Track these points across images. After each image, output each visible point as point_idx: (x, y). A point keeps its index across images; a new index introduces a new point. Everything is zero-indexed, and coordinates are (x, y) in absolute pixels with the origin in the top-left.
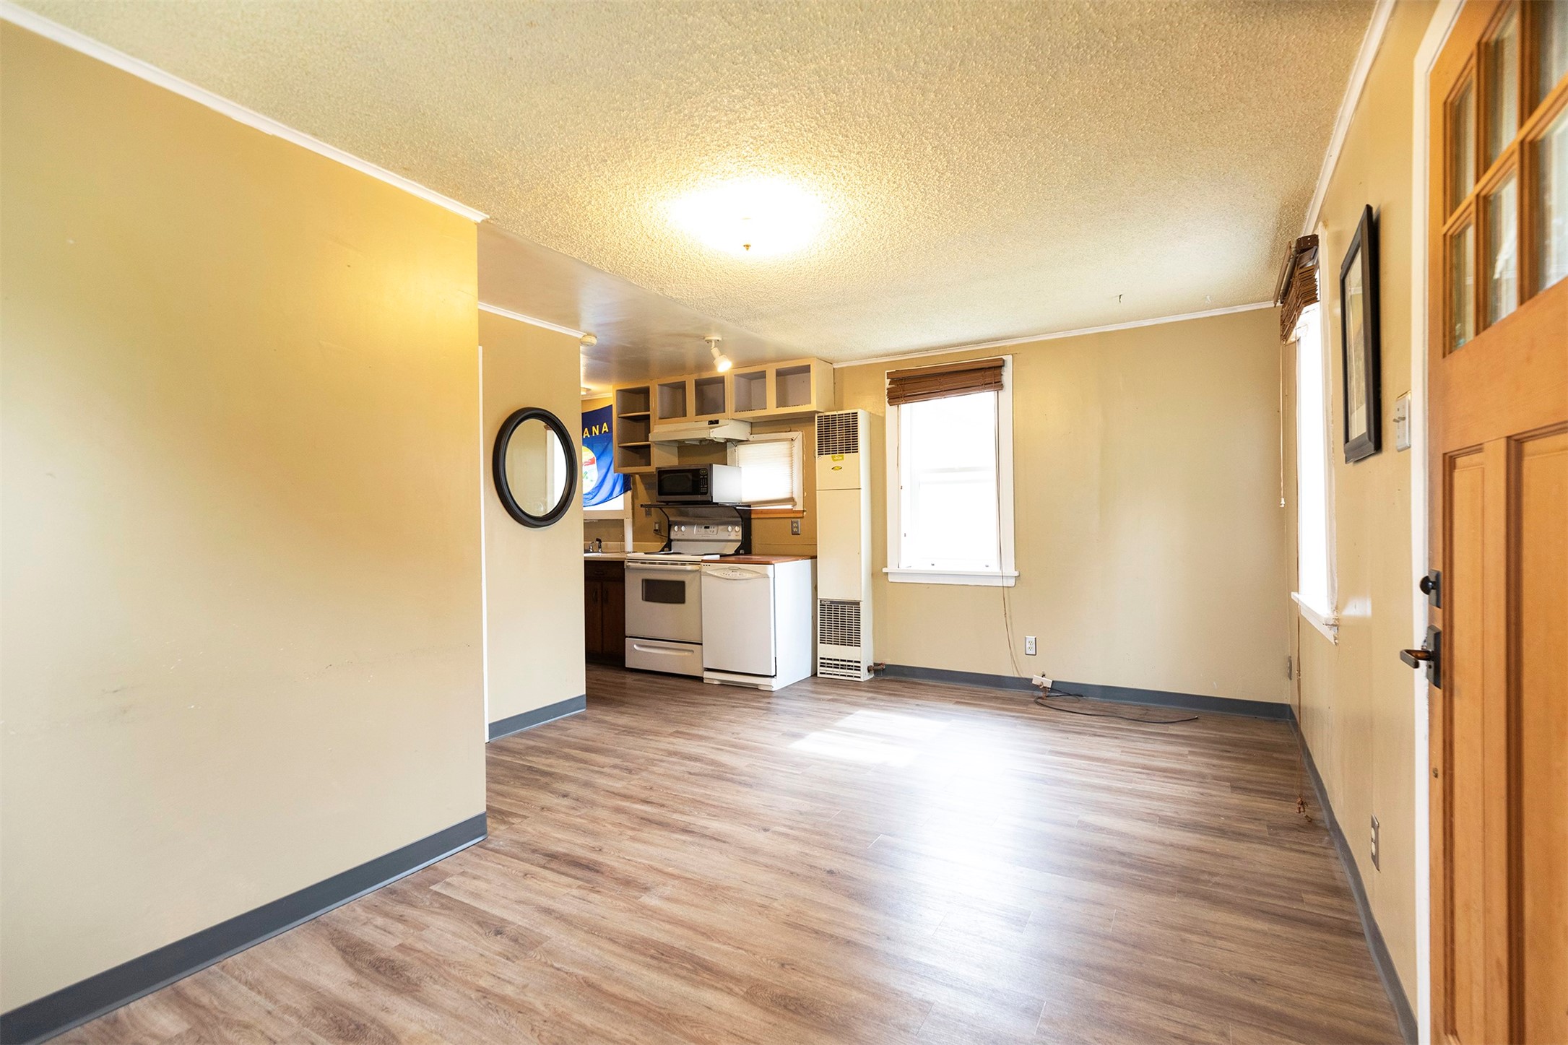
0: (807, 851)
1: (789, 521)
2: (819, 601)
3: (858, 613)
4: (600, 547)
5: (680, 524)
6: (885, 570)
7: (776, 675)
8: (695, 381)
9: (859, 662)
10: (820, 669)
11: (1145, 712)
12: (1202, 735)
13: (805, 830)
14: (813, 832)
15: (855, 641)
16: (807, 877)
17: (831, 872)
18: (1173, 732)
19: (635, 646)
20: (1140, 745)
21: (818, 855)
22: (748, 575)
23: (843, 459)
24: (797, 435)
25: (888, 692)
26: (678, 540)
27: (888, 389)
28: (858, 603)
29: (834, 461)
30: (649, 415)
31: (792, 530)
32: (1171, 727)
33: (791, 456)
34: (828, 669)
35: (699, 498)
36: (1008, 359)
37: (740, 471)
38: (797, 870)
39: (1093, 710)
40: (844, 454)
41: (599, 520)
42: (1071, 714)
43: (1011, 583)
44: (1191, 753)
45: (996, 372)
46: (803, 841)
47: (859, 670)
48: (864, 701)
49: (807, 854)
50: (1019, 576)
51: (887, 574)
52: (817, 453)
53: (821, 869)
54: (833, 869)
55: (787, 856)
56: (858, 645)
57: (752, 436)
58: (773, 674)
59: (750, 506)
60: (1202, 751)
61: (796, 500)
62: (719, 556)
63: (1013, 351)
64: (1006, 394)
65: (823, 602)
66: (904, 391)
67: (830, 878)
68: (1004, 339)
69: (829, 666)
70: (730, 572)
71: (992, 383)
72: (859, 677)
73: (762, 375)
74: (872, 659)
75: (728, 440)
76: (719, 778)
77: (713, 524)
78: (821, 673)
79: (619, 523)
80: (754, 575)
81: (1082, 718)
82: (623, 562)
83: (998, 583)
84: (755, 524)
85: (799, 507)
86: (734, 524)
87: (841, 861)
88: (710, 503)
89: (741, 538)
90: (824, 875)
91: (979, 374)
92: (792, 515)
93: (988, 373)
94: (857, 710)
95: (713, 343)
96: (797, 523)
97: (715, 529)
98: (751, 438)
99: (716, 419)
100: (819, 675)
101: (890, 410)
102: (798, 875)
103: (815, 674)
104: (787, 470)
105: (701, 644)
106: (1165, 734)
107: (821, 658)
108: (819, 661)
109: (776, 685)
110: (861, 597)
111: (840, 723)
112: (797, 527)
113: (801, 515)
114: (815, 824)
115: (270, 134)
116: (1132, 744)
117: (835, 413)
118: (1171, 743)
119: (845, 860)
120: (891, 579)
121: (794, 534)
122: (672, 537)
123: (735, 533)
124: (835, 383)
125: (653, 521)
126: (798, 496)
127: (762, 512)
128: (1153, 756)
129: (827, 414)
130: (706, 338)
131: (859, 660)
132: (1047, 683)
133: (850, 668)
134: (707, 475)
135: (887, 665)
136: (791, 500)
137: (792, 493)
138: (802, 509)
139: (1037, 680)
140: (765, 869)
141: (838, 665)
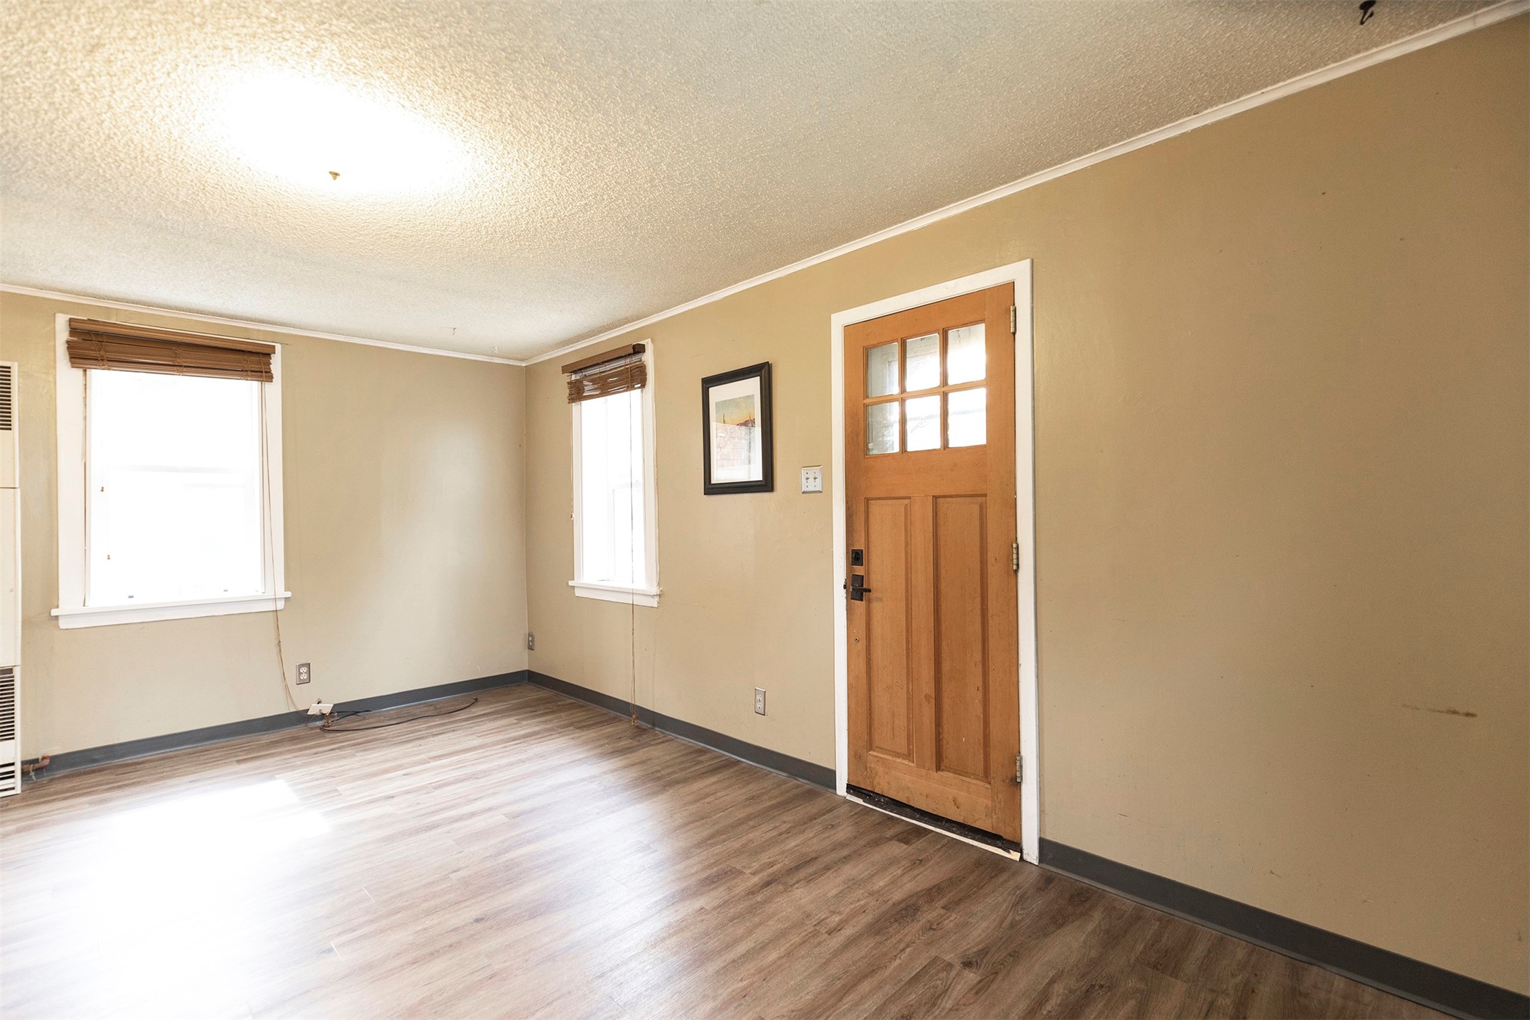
3: (11, 686)
9: (14, 764)
15: (7, 732)
27: (66, 342)
28: (12, 669)
36: (278, 347)
43: (281, 605)
45: (257, 358)
47: (14, 777)
51: (57, 617)
56: (12, 737)
64: (278, 387)
66: (104, 351)
68: (272, 324)
71: (250, 371)
72: (13, 788)
74: (21, 755)
93: (243, 357)
101: (71, 375)
110: (15, 660)
131: (12, 762)
132: (326, 708)
133: (3, 777)
135: (53, 757)
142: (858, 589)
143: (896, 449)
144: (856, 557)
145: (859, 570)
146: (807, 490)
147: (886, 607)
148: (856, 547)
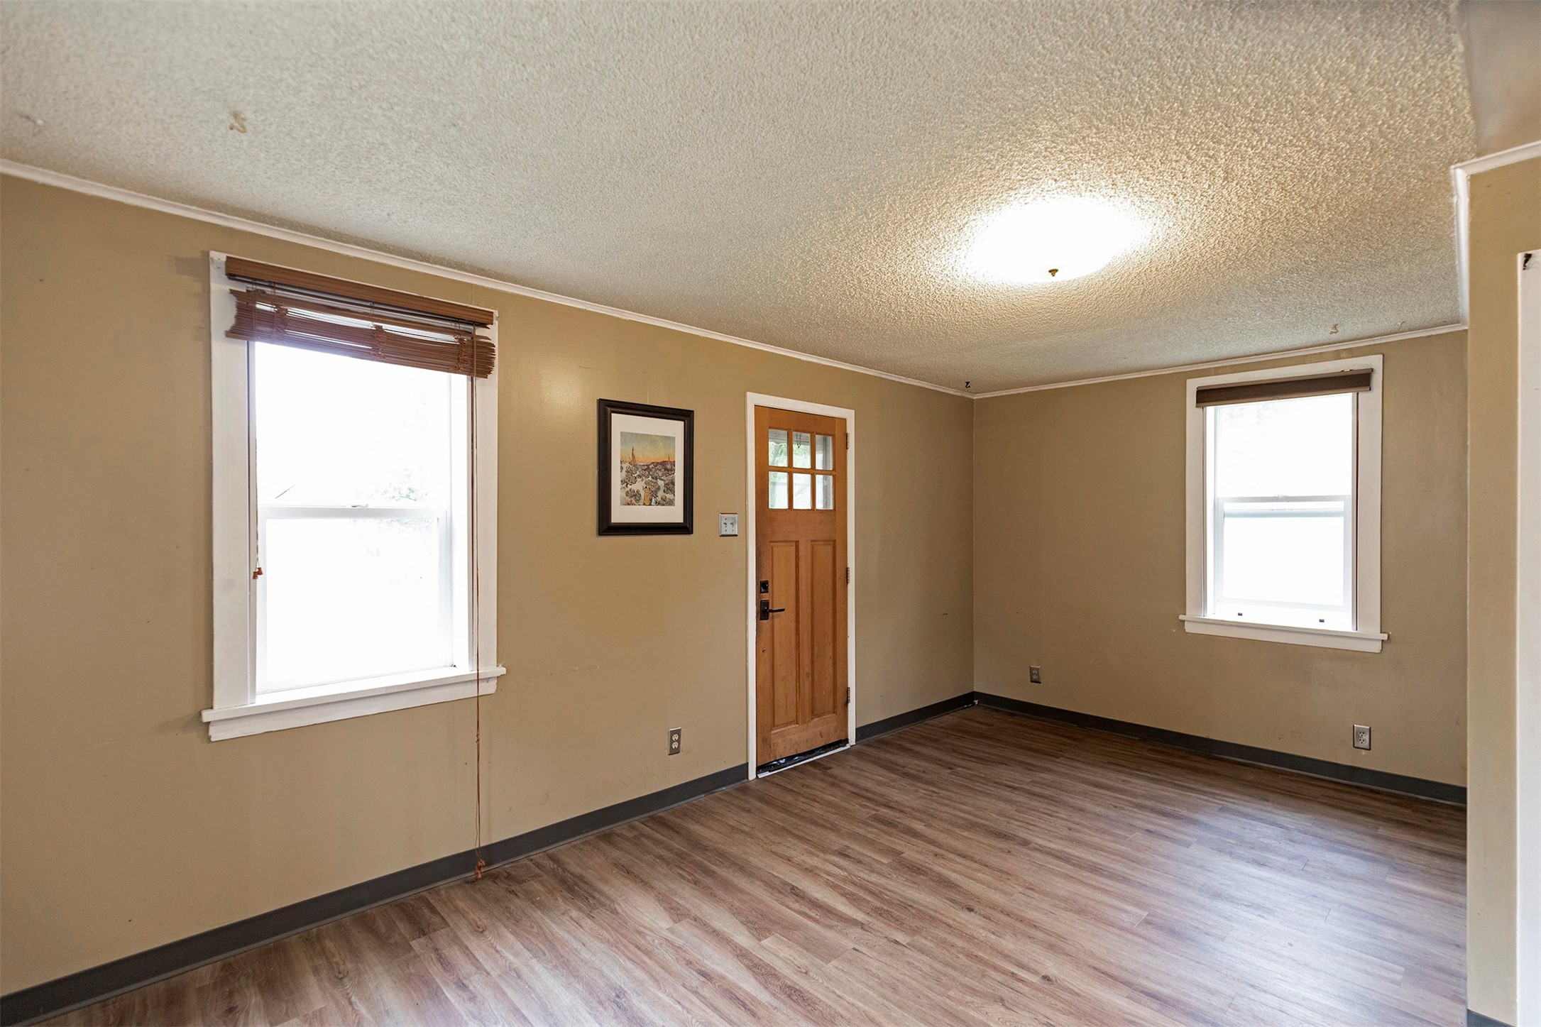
0: (993, 937)
13: (996, 968)
14: (986, 963)
16: (994, 909)
17: (970, 910)
21: (981, 931)
38: (1003, 917)
46: (998, 952)
49: (993, 933)
53: (980, 914)
54: (968, 913)
55: (1015, 935)
67: (972, 904)
87: (958, 919)
90: (977, 907)
102: (1002, 912)
114: (983, 976)
119: (954, 920)
140: (1036, 924)
142: (764, 612)
143: (785, 506)
144: (763, 586)
145: (766, 597)
146: (724, 533)
147: (783, 622)
148: (764, 579)
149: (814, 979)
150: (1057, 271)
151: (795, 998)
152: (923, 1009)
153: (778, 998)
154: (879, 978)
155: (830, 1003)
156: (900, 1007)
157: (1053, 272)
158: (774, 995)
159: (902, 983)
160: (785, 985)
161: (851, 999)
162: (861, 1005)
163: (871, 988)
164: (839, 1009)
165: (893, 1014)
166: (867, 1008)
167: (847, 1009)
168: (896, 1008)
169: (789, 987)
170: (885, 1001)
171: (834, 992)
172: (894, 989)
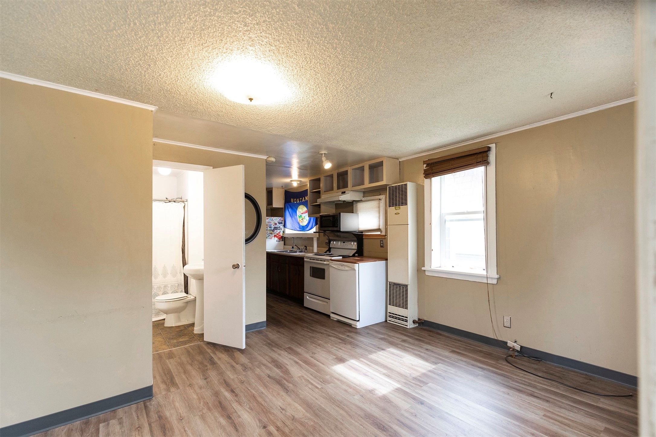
1: (379, 240)
2: (388, 282)
3: (407, 291)
4: (306, 250)
5: (334, 240)
6: (423, 269)
7: (359, 320)
8: (337, 173)
9: (407, 318)
10: (389, 318)
11: (587, 381)
12: (627, 413)
15: (405, 306)
18: (601, 405)
19: (307, 297)
20: (564, 413)
22: (347, 268)
23: (400, 209)
24: (382, 197)
25: (417, 337)
26: (334, 248)
27: (424, 170)
28: (407, 286)
29: (396, 210)
30: (320, 191)
31: (381, 245)
32: (602, 400)
33: (379, 207)
34: (392, 319)
35: (335, 229)
36: (493, 146)
37: (358, 216)
39: (545, 372)
40: (401, 206)
41: (308, 237)
42: (526, 373)
43: (495, 282)
44: (607, 430)
45: (485, 154)
47: (407, 322)
48: (398, 341)
50: (500, 278)
51: (425, 271)
52: (388, 206)
56: (406, 308)
57: (364, 198)
58: (358, 319)
59: (362, 232)
60: (617, 430)
61: (382, 230)
62: (341, 257)
63: (495, 141)
64: (492, 168)
65: (390, 283)
66: (432, 170)
68: (490, 135)
69: (393, 317)
70: (340, 266)
71: (481, 162)
72: (407, 326)
73: (362, 169)
74: (417, 316)
75: (354, 201)
76: (279, 382)
77: (346, 241)
78: (389, 320)
79: (312, 239)
80: (350, 269)
81: (531, 378)
82: (304, 258)
83: (485, 281)
84: (365, 242)
85: (383, 234)
86: (354, 241)
88: (339, 231)
89: (357, 248)
91: (473, 157)
92: (380, 237)
93: (479, 156)
94: (389, 348)
95: (323, 155)
96: (383, 241)
97: (347, 244)
98: (363, 199)
99: (344, 191)
100: (388, 321)
101: (427, 181)
103: (386, 321)
104: (377, 215)
105: (329, 299)
106: (593, 405)
107: (389, 313)
108: (388, 314)
109: (359, 325)
110: (408, 283)
111: (373, 356)
112: (383, 243)
113: (384, 237)
115: (32, 84)
116: (557, 410)
117: (399, 184)
118: (592, 416)
120: (427, 274)
121: (382, 247)
122: (331, 247)
123: (354, 245)
124: (400, 169)
125: (325, 239)
126: (382, 227)
127: (368, 235)
128: (569, 426)
129: (393, 185)
130: (320, 153)
131: (407, 316)
132: (517, 346)
133: (403, 320)
134: (338, 218)
135: (425, 321)
136: (379, 230)
137: (379, 226)
138: (385, 234)
139: (510, 344)
141: (397, 317)
149: (372, 434)
150: (252, 99)
151: (382, 426)
152: (327, 418)
153: (389, 426)
154: (341, 432)
155: (366, 423)
156: (337, 419)
157: (251, 99)
158: (391, 428)
159: (331, 429)
160: (386, 432)
161: (356, 424)
162: (353, 422)
163: (346, 428)
164: (362, 420)
165: (341, 417)
166: (351, 420)
167: (359, 420)
168: (339, 419)
169: (384, 431)
170: (342, 422)
171: (364, 427)
172: (336, 427)
